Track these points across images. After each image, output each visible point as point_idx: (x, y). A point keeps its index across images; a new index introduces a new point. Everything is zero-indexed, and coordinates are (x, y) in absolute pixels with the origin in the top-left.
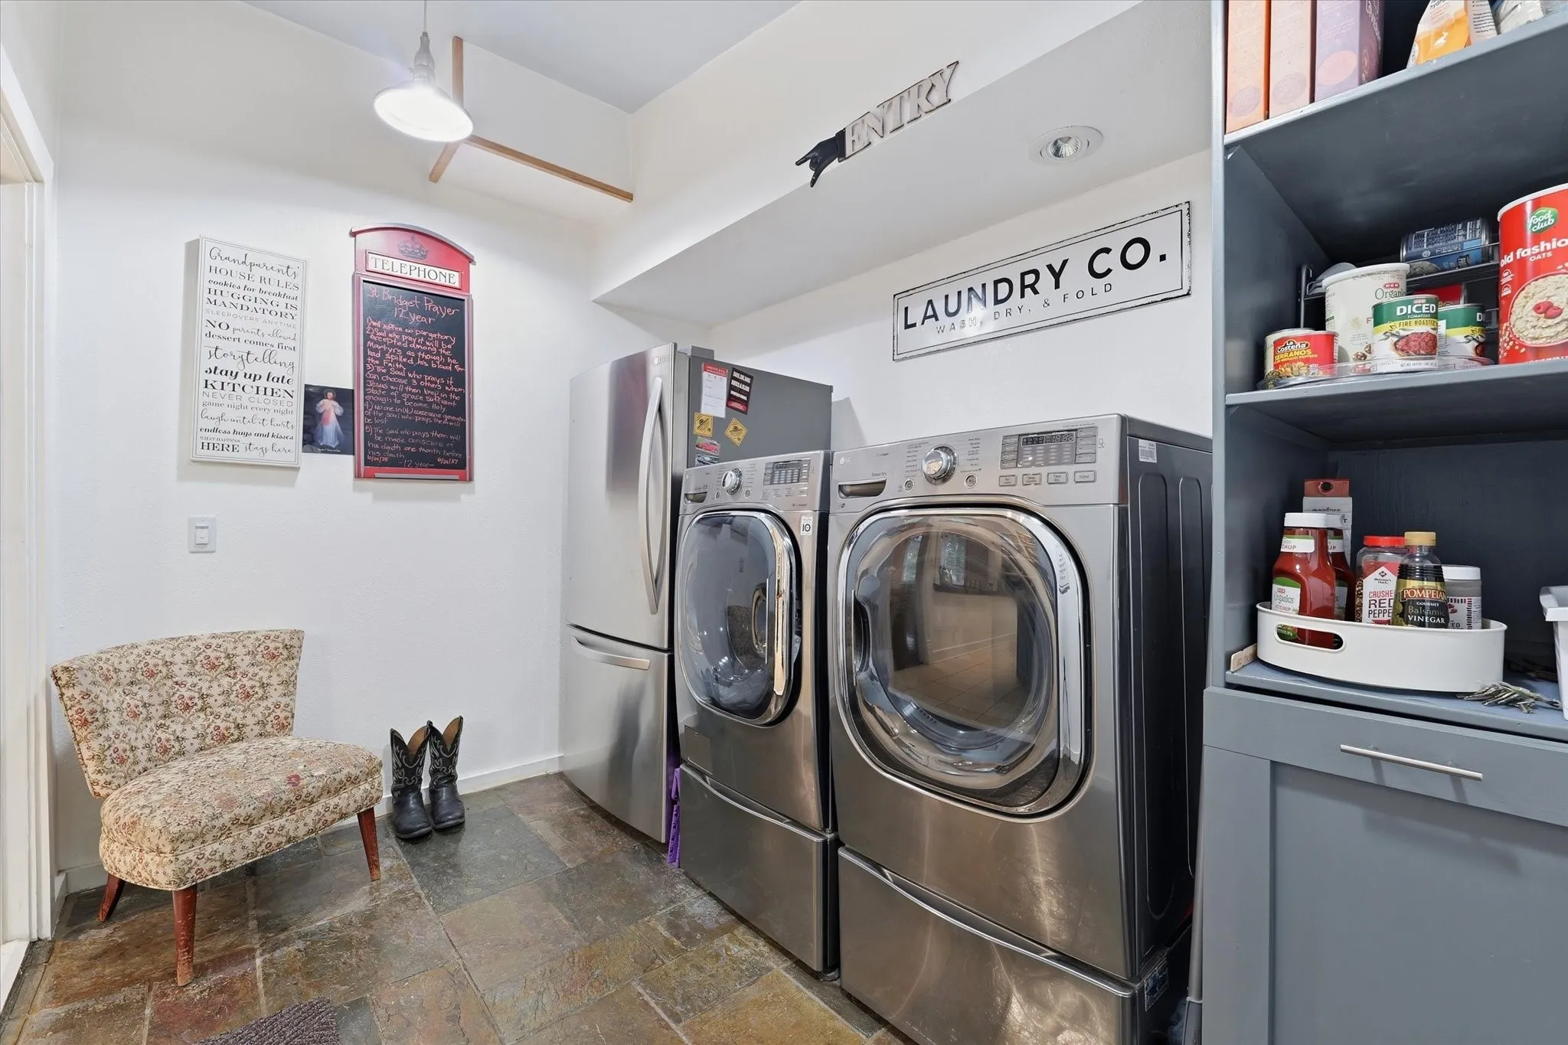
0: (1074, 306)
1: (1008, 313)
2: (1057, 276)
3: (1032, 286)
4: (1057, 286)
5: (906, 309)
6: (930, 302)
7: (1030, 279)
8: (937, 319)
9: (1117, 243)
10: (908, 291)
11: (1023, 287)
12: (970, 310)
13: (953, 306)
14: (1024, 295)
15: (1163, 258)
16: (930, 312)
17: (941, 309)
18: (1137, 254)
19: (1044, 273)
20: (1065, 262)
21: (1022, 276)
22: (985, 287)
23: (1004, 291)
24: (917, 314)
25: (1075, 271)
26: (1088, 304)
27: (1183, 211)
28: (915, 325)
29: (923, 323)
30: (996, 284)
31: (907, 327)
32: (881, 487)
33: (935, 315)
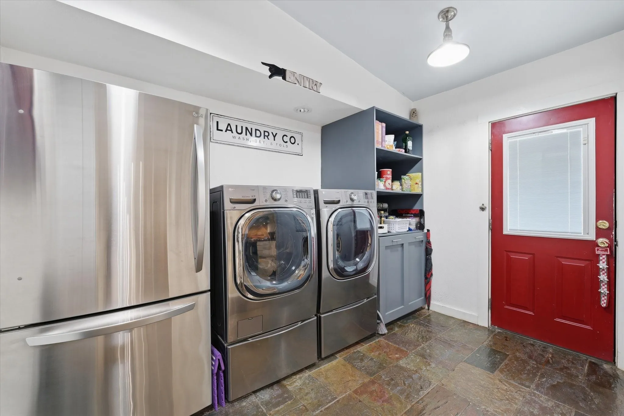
0: (278, 148)
1: (260, 142)
2: (274, 137)
3: (267, 136)
4: (274, 140)
5: (217, 122)
6: (229, 124)
7: (267, 134)
8: (232, 132)
9: (289, 135)
10: (218, 115)
11: (265, 136)
12: (246, 135)
13: (239, 131)
14: (264, 138)
15: (298, 144)
16: (229, 128)
17: (234, 129)
18: (293, 140)
19: (271, 134)
20: (276, 134)
21: (265, 132)
22: (251, 129)
23: (258, 134)
24: (223, 126)
25: (279, 138)
26: (282, 148)
27: (301, 134)
28: (222, 131)
29: (226, 131)
30: (256, 130)
31: (218, 130)
32: (338, 202)
33: (231, 130)
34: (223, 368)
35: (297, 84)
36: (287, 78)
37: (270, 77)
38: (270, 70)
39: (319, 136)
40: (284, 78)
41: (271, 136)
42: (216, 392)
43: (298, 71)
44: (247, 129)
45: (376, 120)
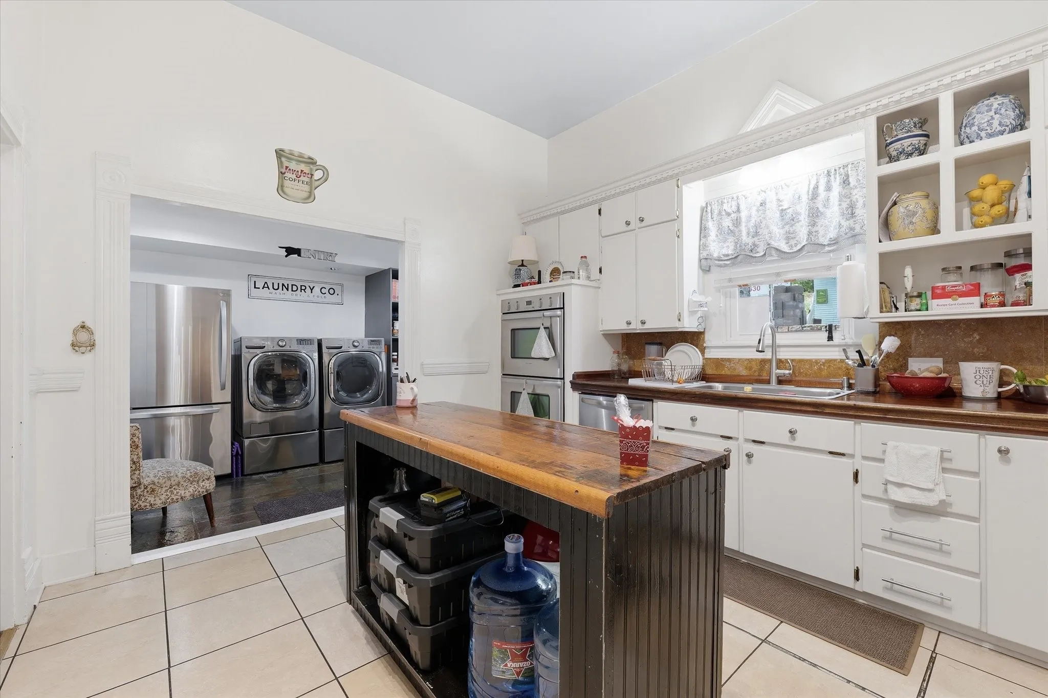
0: (316, 299)
1: (296, 295)
2: (312, 290)
3: (304, 290)
4: (312, 292)
5: (255, 282)
6: (266, 283)
7: (303, 288)
8: (269, 289)
9: (328, 287)
10: (257, 276)
11: (301, 289)
12: (283, 290)
13: (276, 287)
14: (301, 292)
15: (338, 294)
16: (266, 286)
17: (271, 287)
18: (332, 291)
19: (308, 288)
20: (314, 287)
21: (301, 286)
22: (288, 285)
23: (295, 288)
24: (260, 284)
25: (317, 290)
26: (320, 300)
27: (342, 285)
28: (259, 288)
29: (263, 288)
30: (292, 285)
31: (255, 287)
32: (341, 347)
33: (268, 287)
34: (240, 453)
35: (312, 258)
36: (302, 255)
37: (286, 256)
38: (286, 251)
39: (362, 286)
40: (299, 255)
41: (308, 290)
42: (235, 467)
43: (312, 248)
44: (283, 285)
45: (393, 278)
